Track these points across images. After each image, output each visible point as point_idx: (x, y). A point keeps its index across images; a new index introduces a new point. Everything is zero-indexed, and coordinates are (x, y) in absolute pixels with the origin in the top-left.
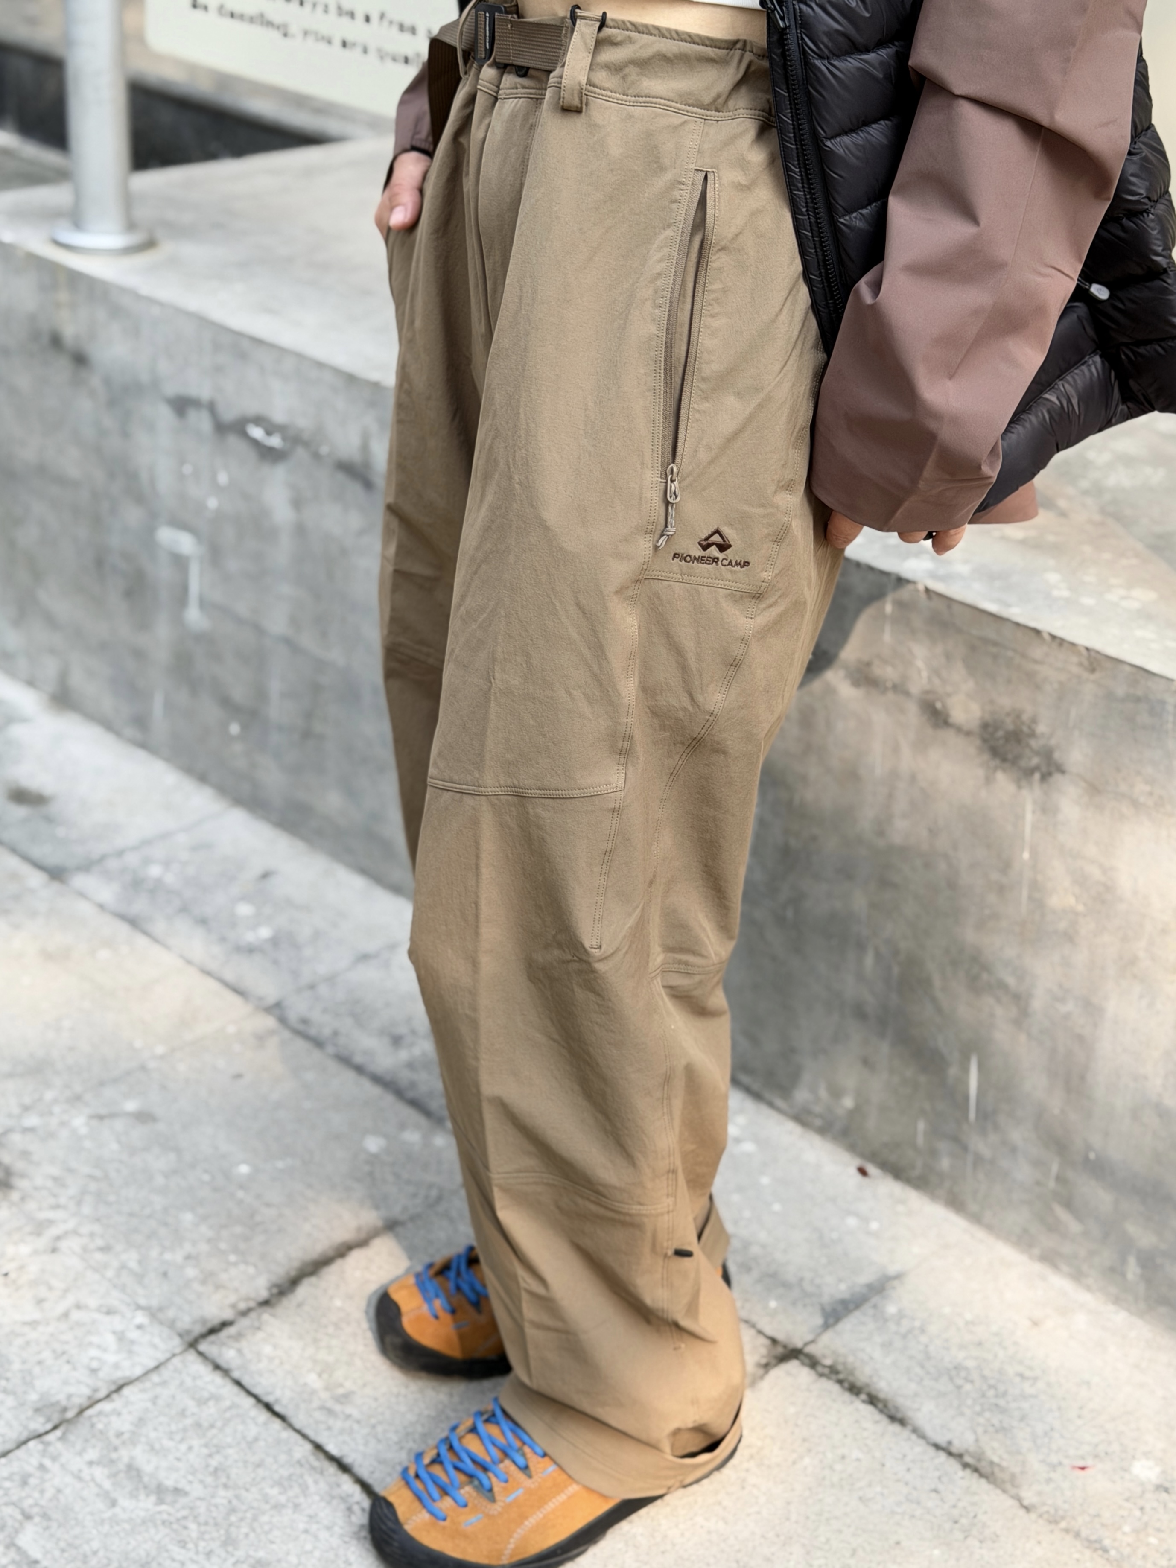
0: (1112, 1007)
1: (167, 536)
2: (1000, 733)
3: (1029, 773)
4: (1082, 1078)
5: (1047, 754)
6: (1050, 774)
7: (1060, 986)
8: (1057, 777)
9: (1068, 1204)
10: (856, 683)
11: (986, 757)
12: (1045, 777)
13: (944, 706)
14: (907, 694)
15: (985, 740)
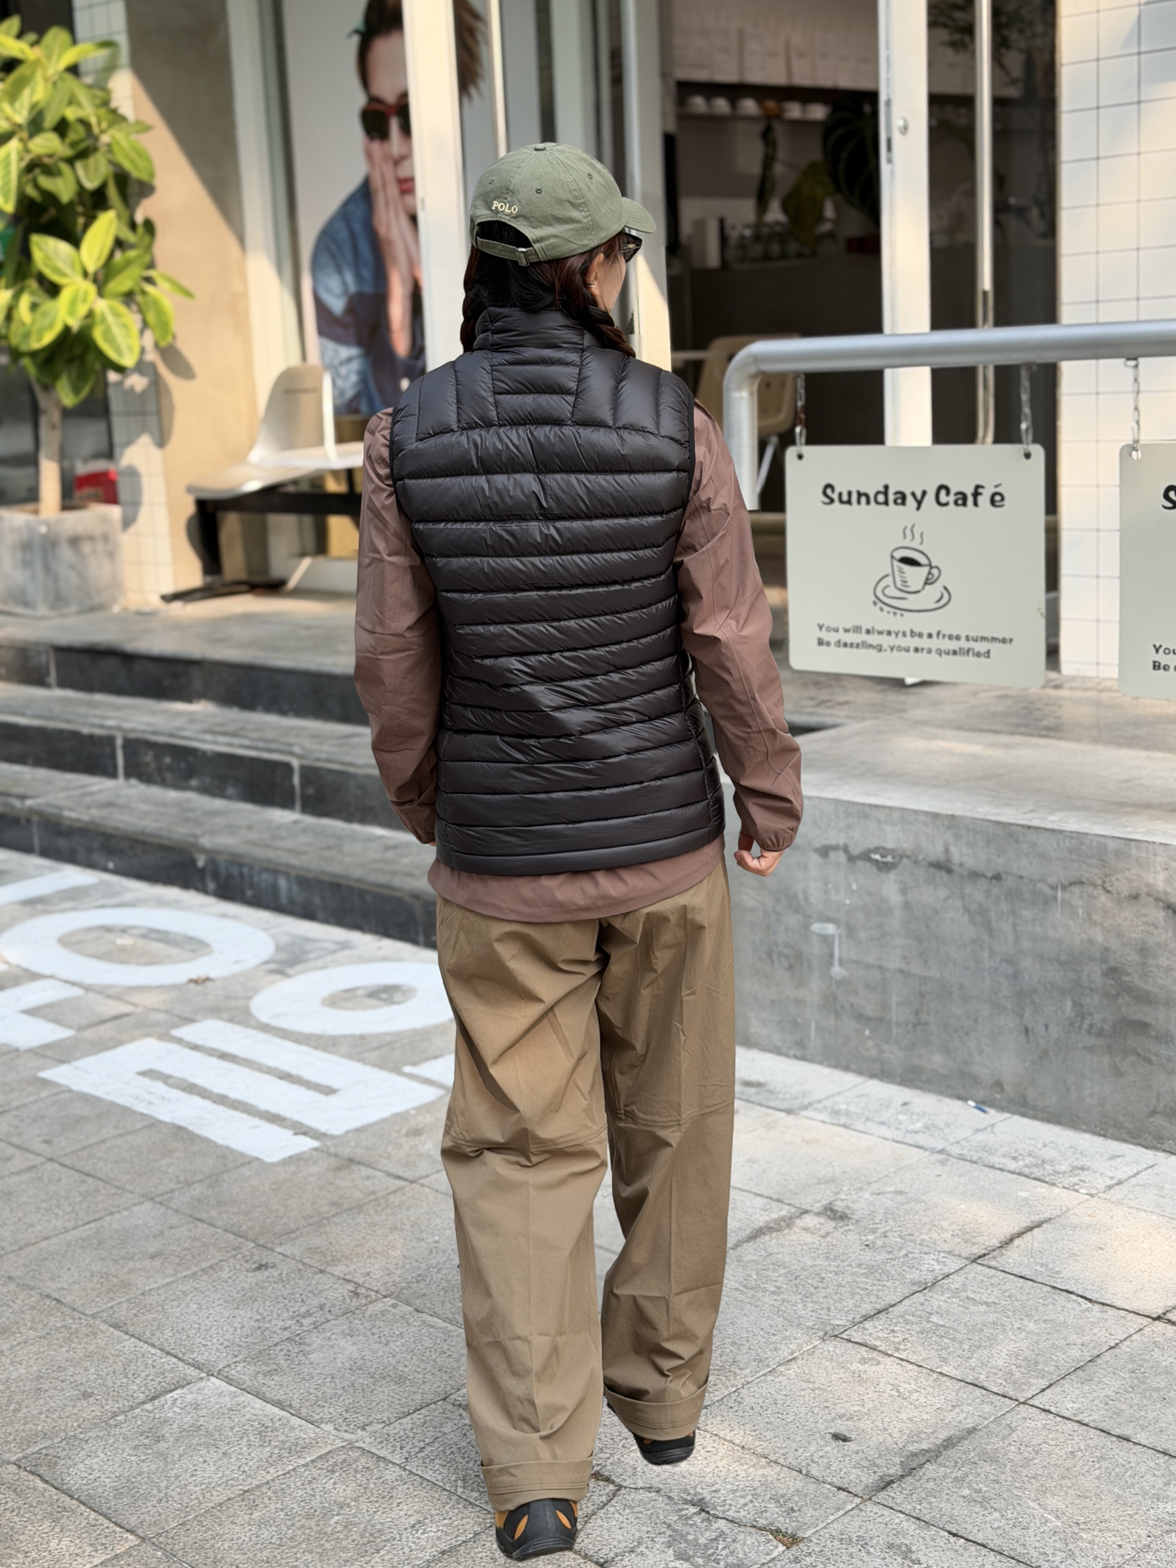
1: (816, 927)
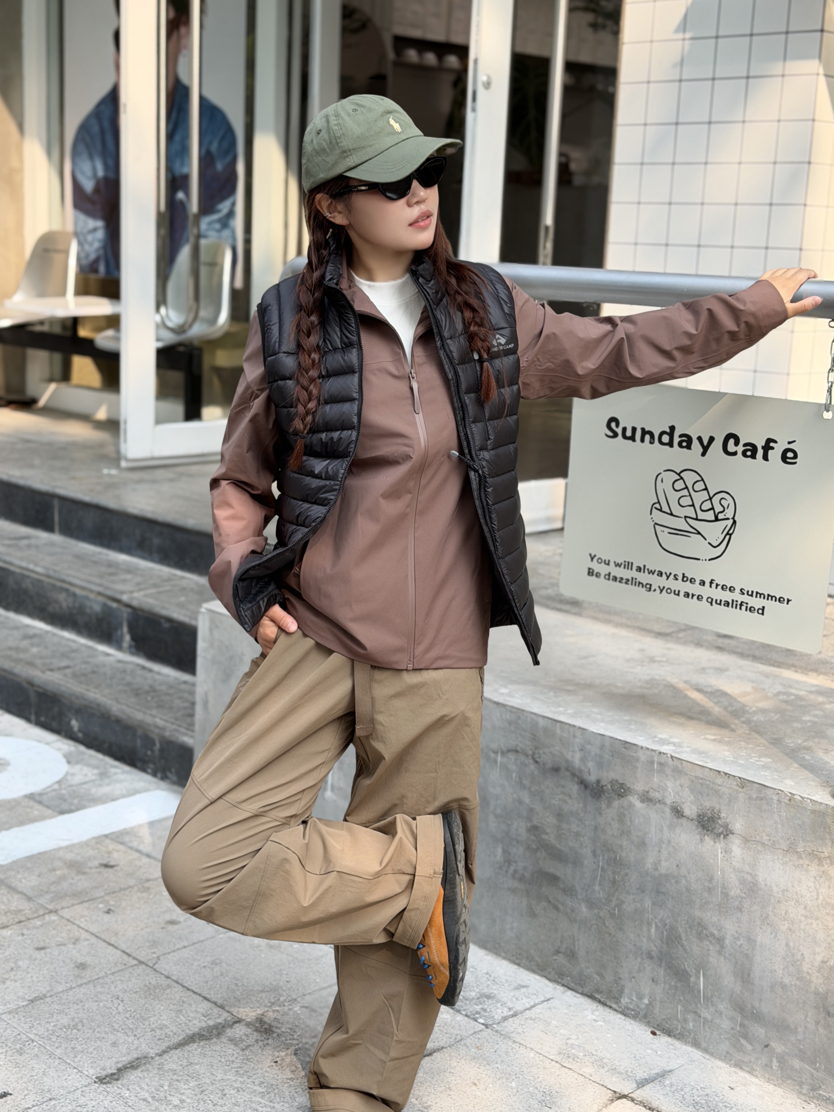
0: (759, 939)
2: (706, 818)
3: (719, 835)
4: (749, 975)
5: (726, 826)
6: (728, 835)
7: (737, 932)
8: (731, 836)
9: (746, 1037)
10: (643, 801)
11: (700, 830)
12: (725, 837)
13: (681, 808)
14: (665, 804)
15: (699, 822)
